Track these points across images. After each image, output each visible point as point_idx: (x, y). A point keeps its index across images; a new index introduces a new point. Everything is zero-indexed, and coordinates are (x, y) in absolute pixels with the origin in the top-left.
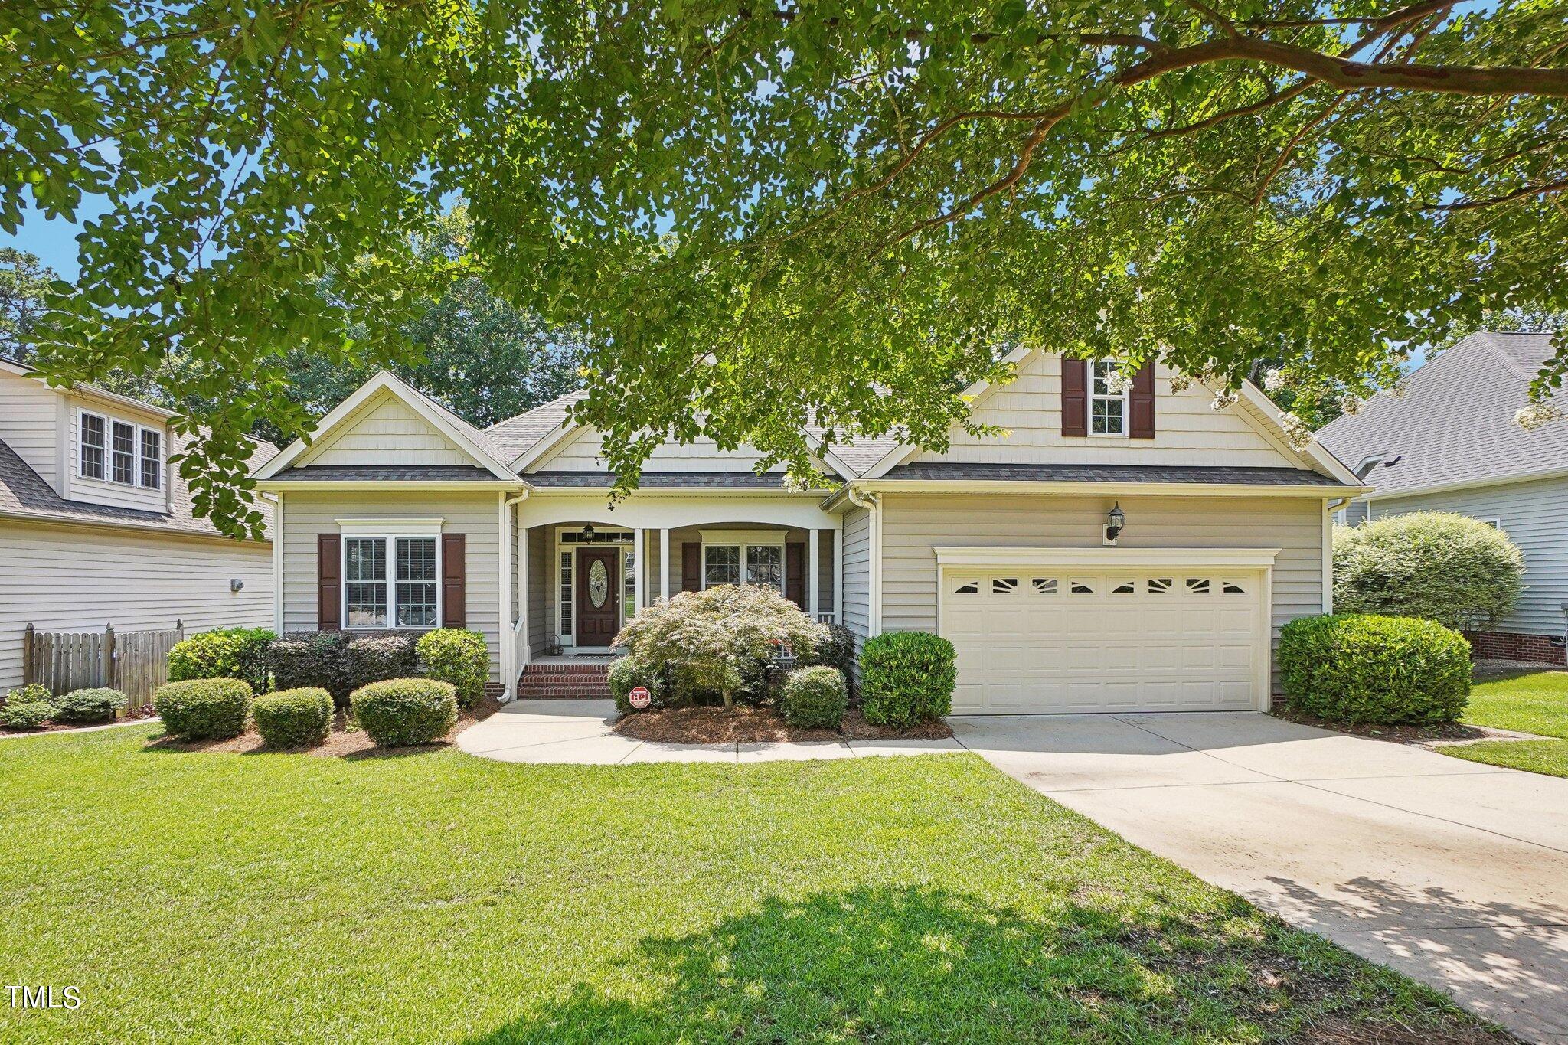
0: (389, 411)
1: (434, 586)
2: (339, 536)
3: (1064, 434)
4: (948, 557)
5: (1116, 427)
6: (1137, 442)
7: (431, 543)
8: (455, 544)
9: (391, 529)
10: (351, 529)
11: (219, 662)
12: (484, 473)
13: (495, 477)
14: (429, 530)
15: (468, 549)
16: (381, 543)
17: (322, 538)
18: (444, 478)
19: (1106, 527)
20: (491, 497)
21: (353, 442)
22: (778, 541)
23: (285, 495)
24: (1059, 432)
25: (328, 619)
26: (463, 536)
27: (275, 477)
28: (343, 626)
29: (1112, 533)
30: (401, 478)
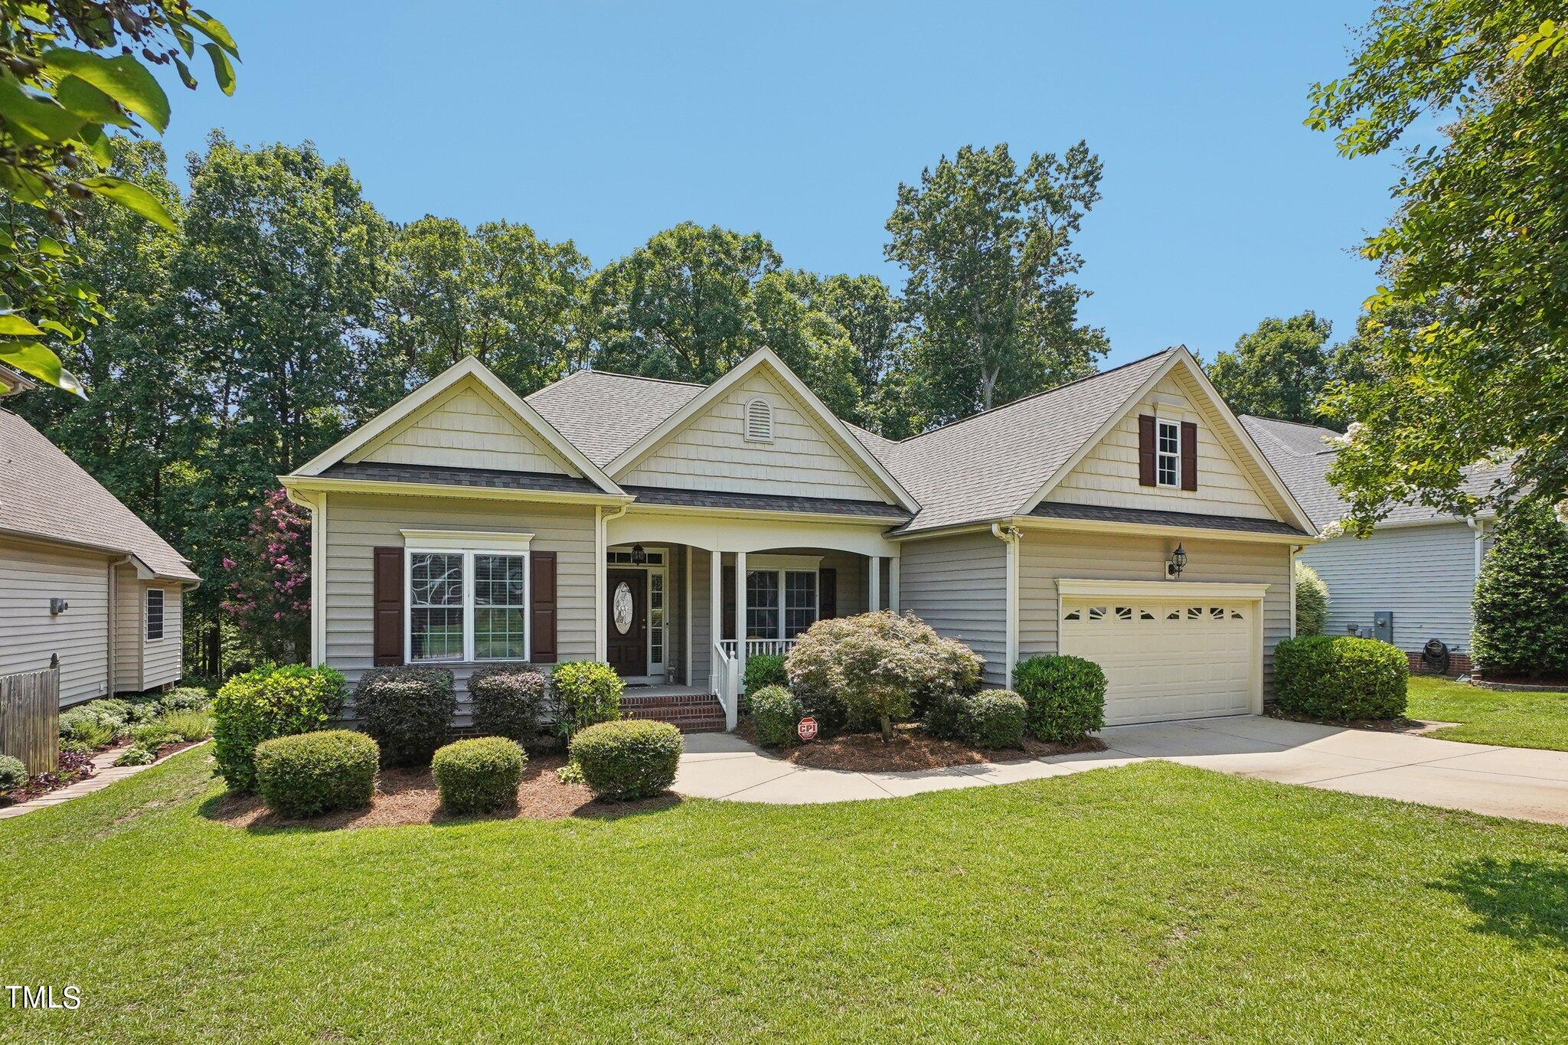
0: (469, 403)
1: (521, 611)
2: (400, 552)
3: (1141, 484)
4: (1067, 587)
5: (1171, 481)
6: (1186, 494)
7: (517, 562)
8: (545, 565)
9: (469, 544)
10: (418, 543)
11: (304, 710)
12: (585, 483)
13: (600, 490)
14: (518, 546)
15: (560, 569)
16: (456, 561)
17: (379, 552)
18: (543, 488)
19: (1168, 564)
20: (588, 512)
21: (422, 436)
22: (812, 566)
23: (330, 496)
24: (1138, 482)
25: (387, 653)
26: (555, 553)
27: (325, 473)
28: (408, 660)
29: (1172, 570)
30: (491, 484)
